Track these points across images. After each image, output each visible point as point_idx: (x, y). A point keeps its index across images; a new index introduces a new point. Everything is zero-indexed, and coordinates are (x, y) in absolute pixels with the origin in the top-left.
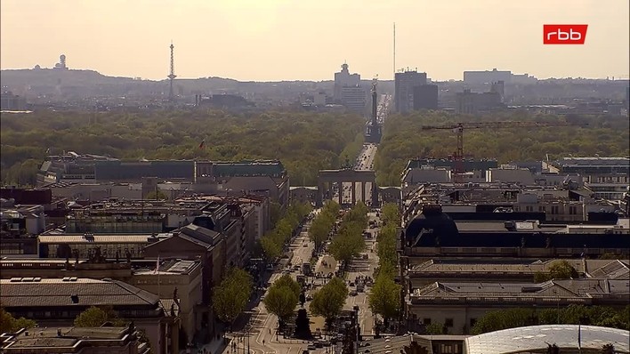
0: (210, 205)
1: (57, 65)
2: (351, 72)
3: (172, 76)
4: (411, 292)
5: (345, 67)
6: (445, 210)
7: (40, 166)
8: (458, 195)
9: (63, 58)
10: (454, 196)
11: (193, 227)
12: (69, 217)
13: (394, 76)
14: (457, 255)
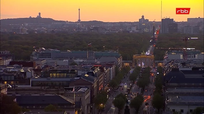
0: (93, 68)
1: (38, 16)
2: (145, 19)
3: (79, 20)
4: (168, 99)
5: (143, 17)
6: (180, 69)
7: (31, 53)
8: (185, 64)
9: (40, 14)
10: (184, 64)
11: (87, 75)
12: (42, 71)
13: (161, 20)
14: (185, 86)
